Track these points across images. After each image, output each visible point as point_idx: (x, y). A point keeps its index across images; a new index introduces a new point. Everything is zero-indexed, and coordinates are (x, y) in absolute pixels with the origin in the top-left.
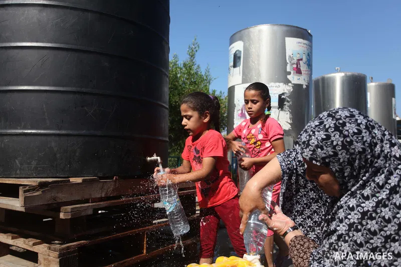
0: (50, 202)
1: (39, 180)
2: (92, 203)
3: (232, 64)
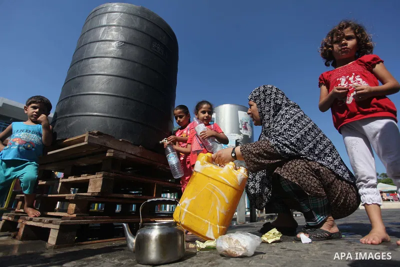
0: (102, 145)
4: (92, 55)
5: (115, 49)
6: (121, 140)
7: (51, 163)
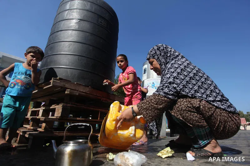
0: (62, 86)
3: (143, 73)
4: (60, 29)
5: (74, 24)
6: (75, 83)
7: (40, 97)
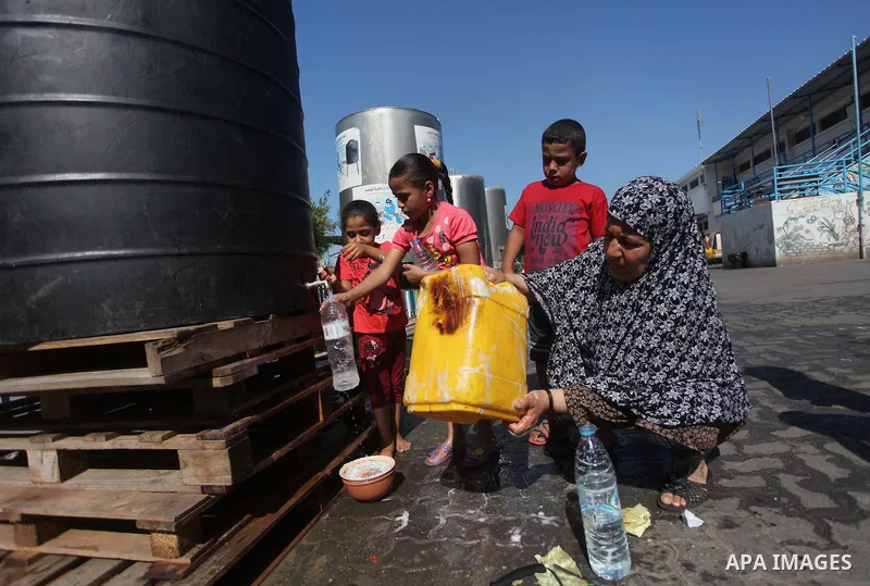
1: (176, 330)
2: (251, 357)
3: (345, 159)
